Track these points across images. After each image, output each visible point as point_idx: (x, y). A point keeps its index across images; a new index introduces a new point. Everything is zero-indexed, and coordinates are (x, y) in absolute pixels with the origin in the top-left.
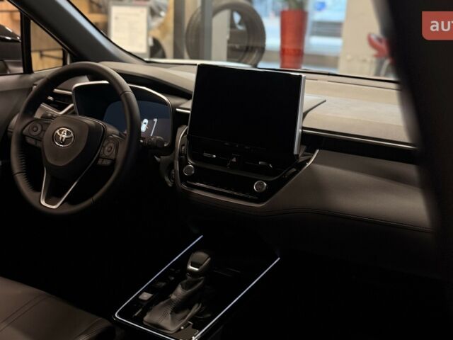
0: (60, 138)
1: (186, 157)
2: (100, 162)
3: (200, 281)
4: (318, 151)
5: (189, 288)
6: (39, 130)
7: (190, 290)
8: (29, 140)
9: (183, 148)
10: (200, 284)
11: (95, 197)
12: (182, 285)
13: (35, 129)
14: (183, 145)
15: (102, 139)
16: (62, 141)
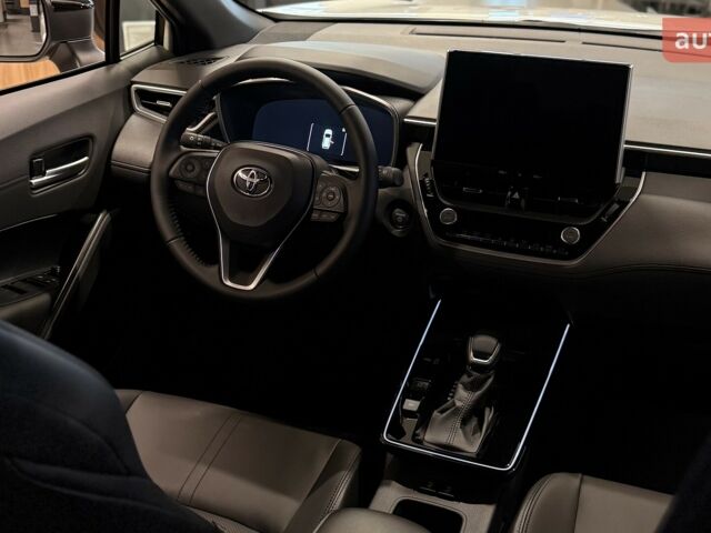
0: (248, 185)
1: (435, 194)
2: (315, 215)
3: (489, 377)
4: (644, 174)
5: (478, 389)
6: (197, 169)
7: (479, 393)
8: (181, 185)
9: (427, 180)
10: (490, 380)
11: (321, 269)
12: (463, 384)
13: (190, 168)
14: (426, 175)
15: (313, 181)
16: (250, 187)
